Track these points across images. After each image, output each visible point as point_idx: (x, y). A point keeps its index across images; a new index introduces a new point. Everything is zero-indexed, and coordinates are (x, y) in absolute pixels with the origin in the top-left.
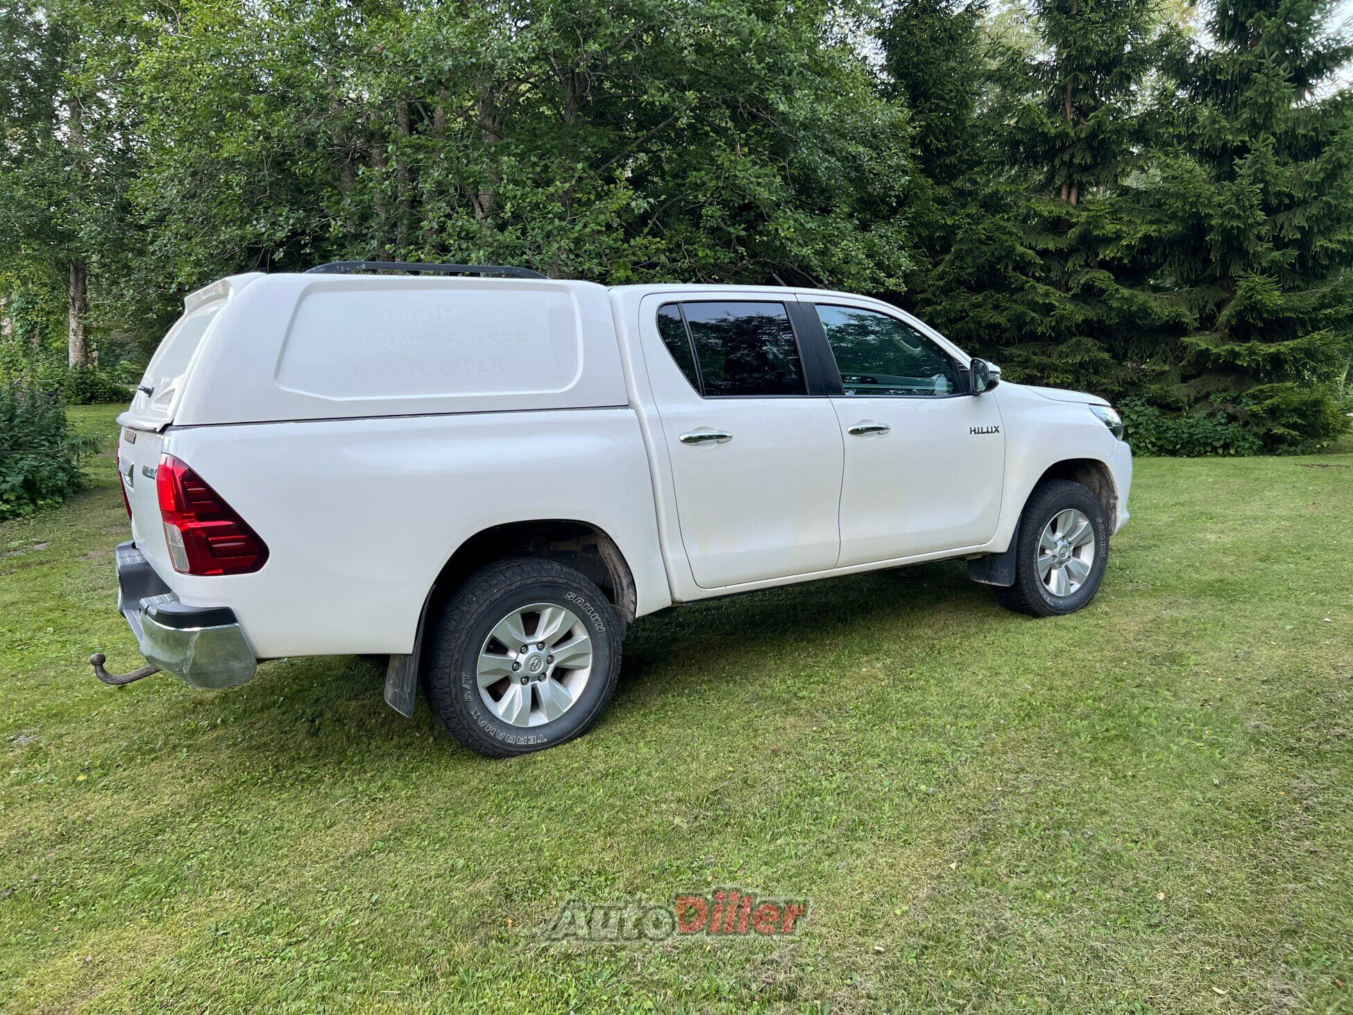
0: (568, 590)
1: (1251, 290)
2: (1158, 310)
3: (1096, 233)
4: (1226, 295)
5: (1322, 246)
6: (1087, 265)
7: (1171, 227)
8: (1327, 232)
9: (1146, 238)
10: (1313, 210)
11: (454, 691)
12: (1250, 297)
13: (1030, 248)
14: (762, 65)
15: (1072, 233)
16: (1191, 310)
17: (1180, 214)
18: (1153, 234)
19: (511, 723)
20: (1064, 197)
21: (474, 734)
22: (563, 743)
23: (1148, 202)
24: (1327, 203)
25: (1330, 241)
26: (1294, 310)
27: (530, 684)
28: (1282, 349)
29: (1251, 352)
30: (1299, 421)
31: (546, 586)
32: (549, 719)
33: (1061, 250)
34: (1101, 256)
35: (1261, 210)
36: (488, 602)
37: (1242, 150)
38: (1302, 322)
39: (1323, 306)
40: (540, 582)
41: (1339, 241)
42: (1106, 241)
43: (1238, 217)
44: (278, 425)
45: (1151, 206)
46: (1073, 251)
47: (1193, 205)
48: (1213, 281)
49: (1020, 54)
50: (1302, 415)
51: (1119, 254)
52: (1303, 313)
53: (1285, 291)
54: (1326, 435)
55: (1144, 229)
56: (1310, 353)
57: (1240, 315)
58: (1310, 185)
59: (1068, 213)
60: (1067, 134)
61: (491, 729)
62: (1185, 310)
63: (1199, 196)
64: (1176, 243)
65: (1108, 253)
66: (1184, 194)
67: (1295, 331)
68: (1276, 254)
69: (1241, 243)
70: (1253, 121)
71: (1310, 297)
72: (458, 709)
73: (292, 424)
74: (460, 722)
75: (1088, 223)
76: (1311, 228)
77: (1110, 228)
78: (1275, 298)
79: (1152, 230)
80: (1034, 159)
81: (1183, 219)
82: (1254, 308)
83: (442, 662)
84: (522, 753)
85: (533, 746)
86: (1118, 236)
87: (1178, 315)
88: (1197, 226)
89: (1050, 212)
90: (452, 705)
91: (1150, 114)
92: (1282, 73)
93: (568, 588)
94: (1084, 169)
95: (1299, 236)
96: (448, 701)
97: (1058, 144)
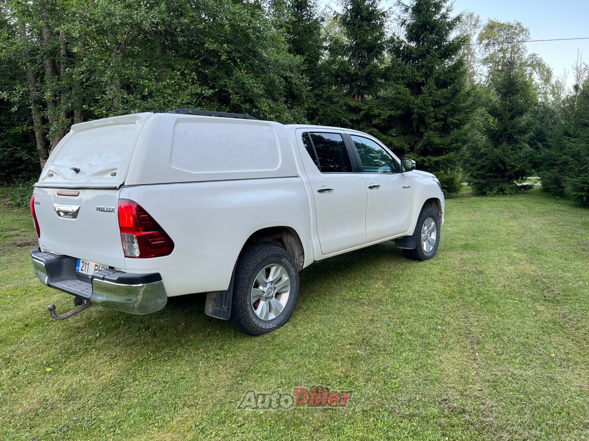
0: (283, 257)
1: (429, 137)
2: (395, 144)
3: (371, 113)
4: (418, 139)
5: (451, 121)
6: (368, 126)
7: (399, 112)
8: (452, 115)
9: (390, 116)
10: (448, 107)
11: (244, 306)
12: (429, 140)
13: (347, 118)
14: (255, 36)
15: (362, 113)
16: (406, 144)
17: (403, 107)
18: (393, 114)
19: (263, 319)
20: (356, 99)
21: (250, 325)
22: (281, 326)
23: (388, 102)
24: (452, 105)
25: (453, 119)
26: (443, 145)
27: (268, 301)
28: (440, 159)
29: (429, 161)
30: (446, 186)
31: (276, 256)
32: (276, 315)
33: (358, 120)
34: (373, 123)
35: (432, 106)
36: (256, 264)
37: (423, 84)
38: (445, 149)
39: (452, 143)
40: (274, 254)
41: (456, 119)
42: (375, 116)
43: (424, 109)
44: (174, 185)
45: (389, 104)
46: (362, 120)
47: (407, 103)
48: (413, 133)
49: (338, 40)
50: (447, 184)
51: (380, 122)
52: (446, 146)
53: (441, 137)
54: (455, 191)
55: (389, 113)
56: (448, 161)
57: (425, 146)
58: (446, 98)
59: (360, 105)
60: (358, 74)
61: (257, 322)
62: (404, 144)
63: (409, 101)
64: (400, 118)
65: (376, 121)
66: (404, 100)
67: (443, 153)
68: (436, 123)
69: (424, 119)
70: (426, 73)
71: (447, 140)
72: (245, 314)
73: (179, 184)
74: (245, 320)
75: (369, 109)
76: (447, 114)
77: (377, 112)
78: (437, 140)
79: (392, 113)
80: (344, 82)
81: (403, 109)
82: (430, 143)
83: (239, 293)
84: (267, 332)
85: (271, 329)
86: (379, 115)
87: (402, 146)
88: (408, 112)
89: (354, 104)
90: (242, 313)
91: (388, 68)
92: (437, 55)
93: (283, 256)
94: (364, 88)
95: (443, 117)
96: (241, 311)
97: (354, 78)
